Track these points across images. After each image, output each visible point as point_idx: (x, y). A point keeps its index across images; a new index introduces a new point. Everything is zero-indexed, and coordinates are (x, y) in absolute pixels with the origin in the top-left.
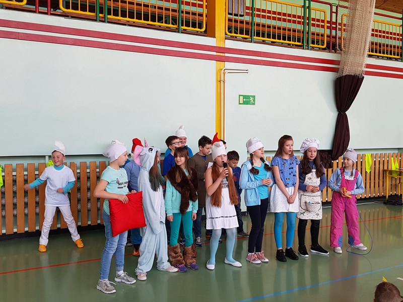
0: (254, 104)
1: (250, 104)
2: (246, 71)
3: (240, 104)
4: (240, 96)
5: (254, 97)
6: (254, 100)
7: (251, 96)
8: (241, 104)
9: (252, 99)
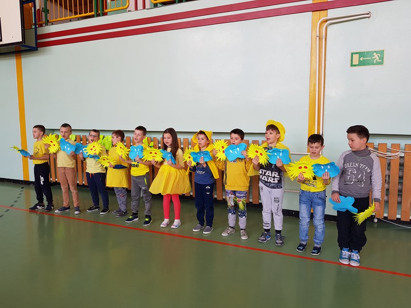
0: (381, 63)
1: (373, 64)
2: (367, 16)
3: (352, 65)
4: (352, 54)
5: (381, 53)
6: (382, 58)
7: (375, 52)
8: (355, 65)
9: (376, 55)
